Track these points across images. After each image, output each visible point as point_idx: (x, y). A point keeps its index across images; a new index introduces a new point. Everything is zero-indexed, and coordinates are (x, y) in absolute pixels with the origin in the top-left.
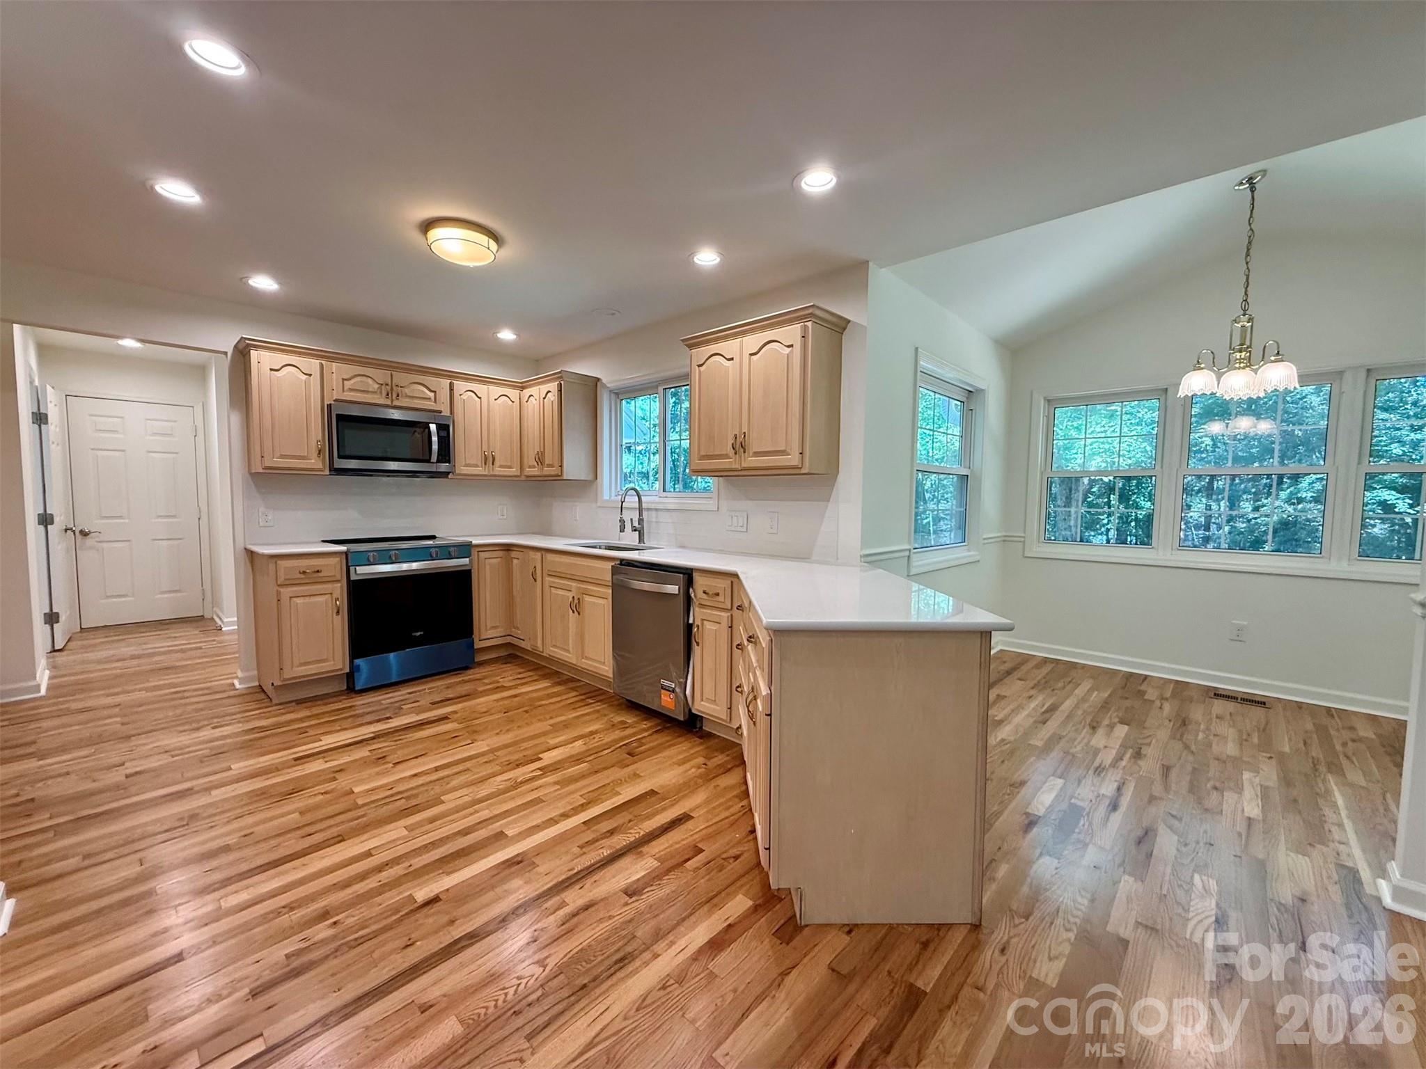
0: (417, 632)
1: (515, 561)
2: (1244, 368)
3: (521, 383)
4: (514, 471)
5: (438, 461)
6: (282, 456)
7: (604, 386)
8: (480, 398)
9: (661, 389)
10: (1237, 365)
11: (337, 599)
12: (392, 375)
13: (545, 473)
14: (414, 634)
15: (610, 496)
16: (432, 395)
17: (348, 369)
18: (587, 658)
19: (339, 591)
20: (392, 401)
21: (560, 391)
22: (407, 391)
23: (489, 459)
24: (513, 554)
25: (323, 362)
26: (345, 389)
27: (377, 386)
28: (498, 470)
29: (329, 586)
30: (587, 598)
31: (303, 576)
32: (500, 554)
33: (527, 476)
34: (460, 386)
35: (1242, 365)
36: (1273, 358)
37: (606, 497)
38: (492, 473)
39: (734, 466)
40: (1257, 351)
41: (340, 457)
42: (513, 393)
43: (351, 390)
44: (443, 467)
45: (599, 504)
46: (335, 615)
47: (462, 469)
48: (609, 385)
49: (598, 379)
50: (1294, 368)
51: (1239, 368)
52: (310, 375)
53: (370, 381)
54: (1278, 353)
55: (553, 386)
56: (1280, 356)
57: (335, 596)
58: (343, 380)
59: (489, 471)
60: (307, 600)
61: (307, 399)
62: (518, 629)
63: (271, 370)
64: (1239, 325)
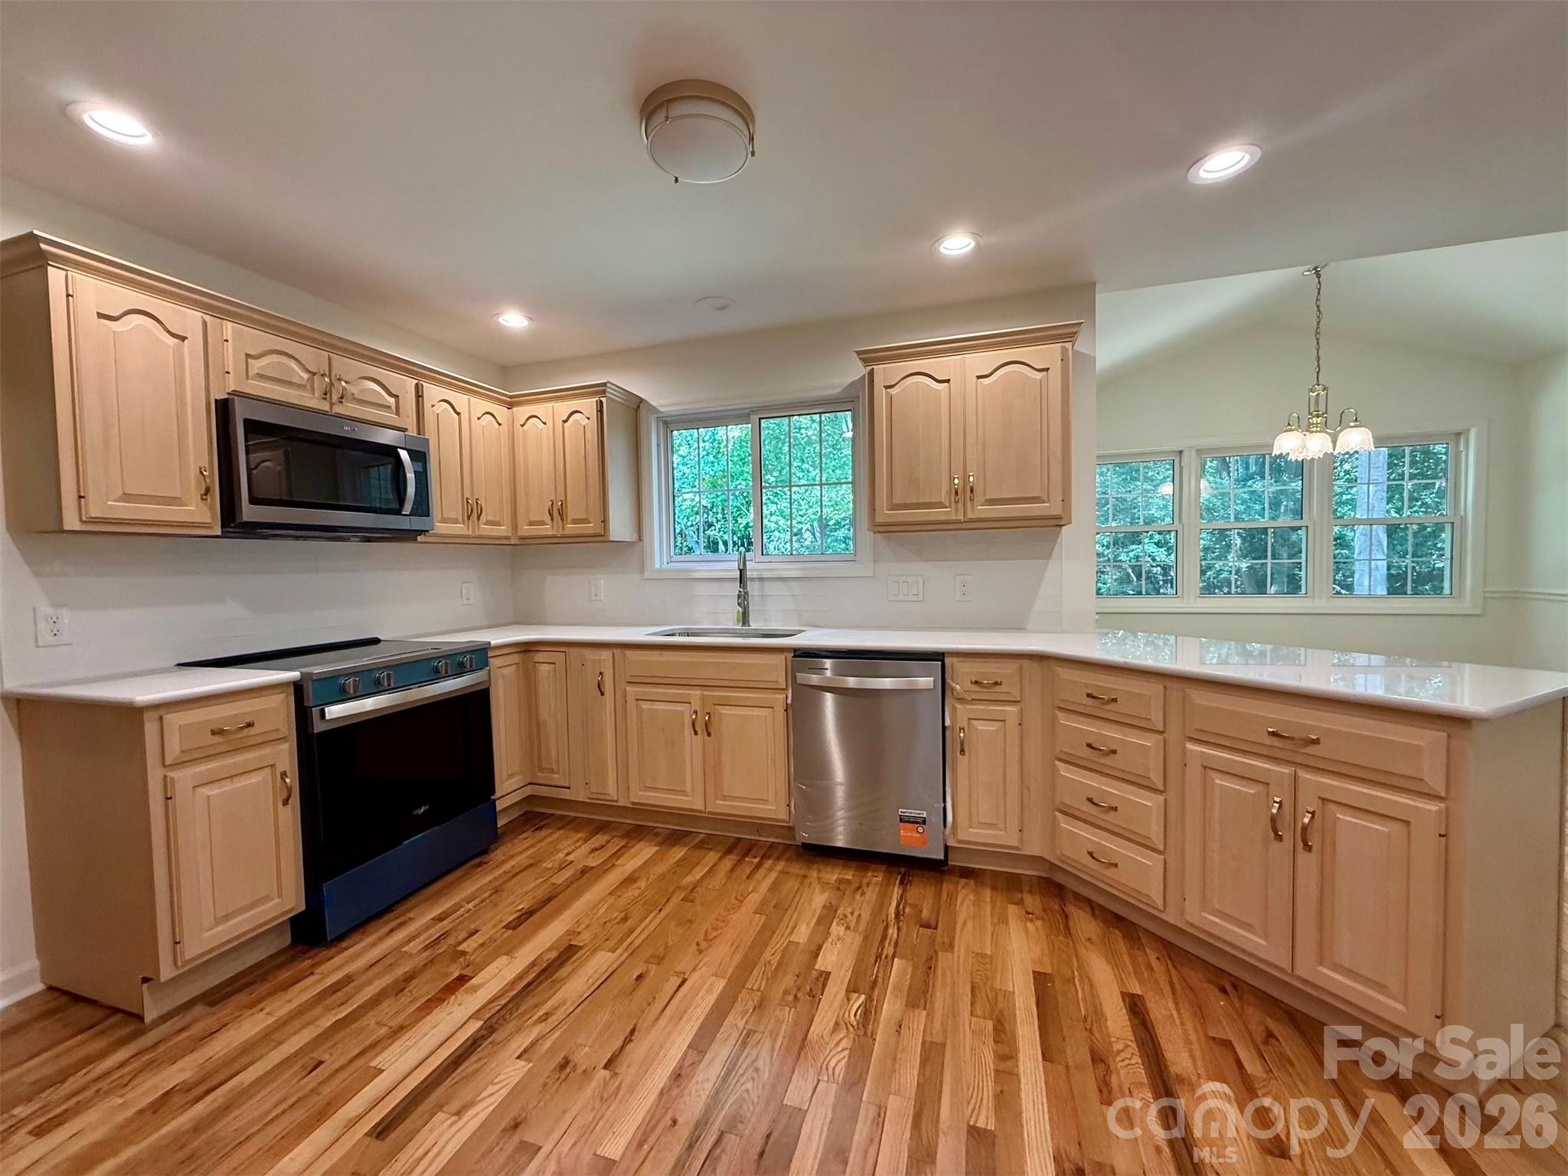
0: (420, 807)
1: (544, 668)
2: (1319, 432)
3: (510, 397)
4: (503, 530)
5: (412, 514)
6: (127, 497)
7: (653, 409)
8: (458, 414)
9: (755, 418)
10: (1314, 429)
11: (284, 775)
12: (330, 359)
13: (567, 532)
14: (415, 813)
15: (661, 563)
16: (392, 400)
17: (258, 339)
18: (725, 798)
19: (285, 756)
20: (332, 405)
21: (600, 411)
22: (352, 389)
23: (473, 511)
24: (539, 657)
25: (207, 318)
26: (250, 375)
27: (306, 376)
28: (485, 530)
29: (267, 751)
30: (725, 711)
31: (217, 739)
32: (516, 658)
33: (522, 538)
34: (433, 392)
35: (1318, 429)
36: (1352, 424)
37: (657, 566)
38: (477, 533)
39: (954, 517)
40: (1334, 417)
41: (253, 500)
42: (500, 411)
43: (261, 376)
44: (417, 523)
45: (646, 575)
46: (280, 804)
47: (441, 528)
48: (661, 409)
49: (641, 400)
50: (1370, 433)
51: (1316, 432)
52: (183, 339)
53: (293, 364)
54: (1356, 420)
55: (588, 405)
56: (1358, 422)
57: (280, 769)
58: (248, 356)
59: (473, 531)
60: (228, 786)
61: (180, 383)
62: (552, 771)
63: (100, 316)
64: (1314, 394)
